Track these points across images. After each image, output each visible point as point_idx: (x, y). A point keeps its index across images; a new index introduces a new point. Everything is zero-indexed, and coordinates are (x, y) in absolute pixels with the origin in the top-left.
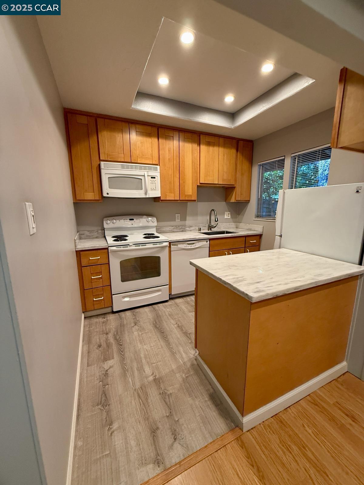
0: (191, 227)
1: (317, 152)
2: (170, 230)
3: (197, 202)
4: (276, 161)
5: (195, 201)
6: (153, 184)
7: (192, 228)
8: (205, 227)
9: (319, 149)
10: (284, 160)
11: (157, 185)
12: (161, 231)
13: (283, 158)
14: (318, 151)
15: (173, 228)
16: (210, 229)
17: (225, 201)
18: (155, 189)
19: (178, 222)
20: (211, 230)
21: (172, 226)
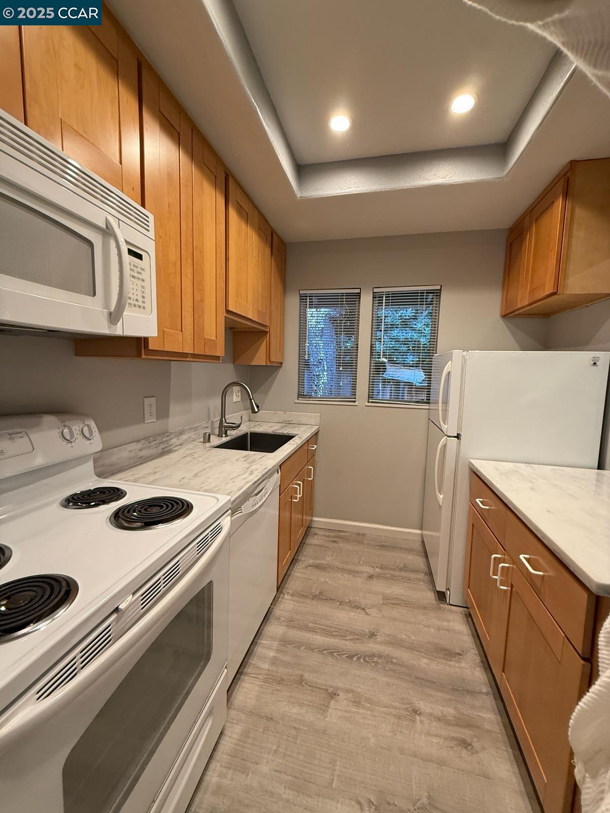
0: (182, 433)
1: (418, 293)
2: (132, 454)
3: (223, 362)
4: (342, 295)
5: (217, 358)
6: (135, 280)
7: (184, 437)
8: (207, 427)
9: (423, 289)
10: (359, 295)
11: (147, 291)
12: (103, 465)
13: (358, 291)
14: (421, 293)
15: (139, 446)
16: (224, 432)
17: (233, 363)
18: (140, 303)
19: (151, 424)
20: (226, 436)
21: (138, 441)
